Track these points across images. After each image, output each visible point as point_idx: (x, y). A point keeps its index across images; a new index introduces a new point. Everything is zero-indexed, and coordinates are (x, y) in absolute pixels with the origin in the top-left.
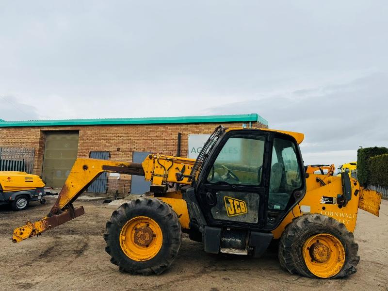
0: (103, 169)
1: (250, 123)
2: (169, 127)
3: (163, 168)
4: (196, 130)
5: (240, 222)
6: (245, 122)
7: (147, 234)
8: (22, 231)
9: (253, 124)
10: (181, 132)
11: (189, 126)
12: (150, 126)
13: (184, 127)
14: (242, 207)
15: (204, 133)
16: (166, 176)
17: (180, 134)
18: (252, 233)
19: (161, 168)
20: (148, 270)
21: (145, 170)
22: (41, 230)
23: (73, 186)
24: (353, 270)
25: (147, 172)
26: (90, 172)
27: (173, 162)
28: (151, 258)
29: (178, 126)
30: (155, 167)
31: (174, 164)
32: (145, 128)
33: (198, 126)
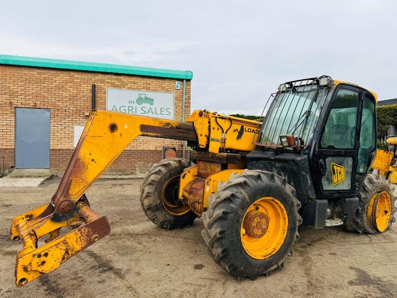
0: (141, 130)
1: (185, 81)
2: (76, 75)
3: (220, 130)
4: (117, 83)
5: (341, 190)
6: (178, 80)
7: (263, 221)
8: (43, 258)
9: (187, 83)
10: (96, 84)
11: (106, 76)
12: (44, 71)
13: (100, 77)
14: (342, 173)
15: (129, 88)
16: (224, 141)
17: (94, 86)
18: (347, 199)
19: (218, 130)
20: (275, 266)
21: (199, 132)
22: (78, 247)
23: (93, 160)
24: (394, 220)
25: (201, 135)
26: (121, 135)
27: (232, 123)
28: (276, 251)
29: (90, 76)
30: (212, 129)
31: (233, 125)
32: (35, 72)
33: (120, 77)
